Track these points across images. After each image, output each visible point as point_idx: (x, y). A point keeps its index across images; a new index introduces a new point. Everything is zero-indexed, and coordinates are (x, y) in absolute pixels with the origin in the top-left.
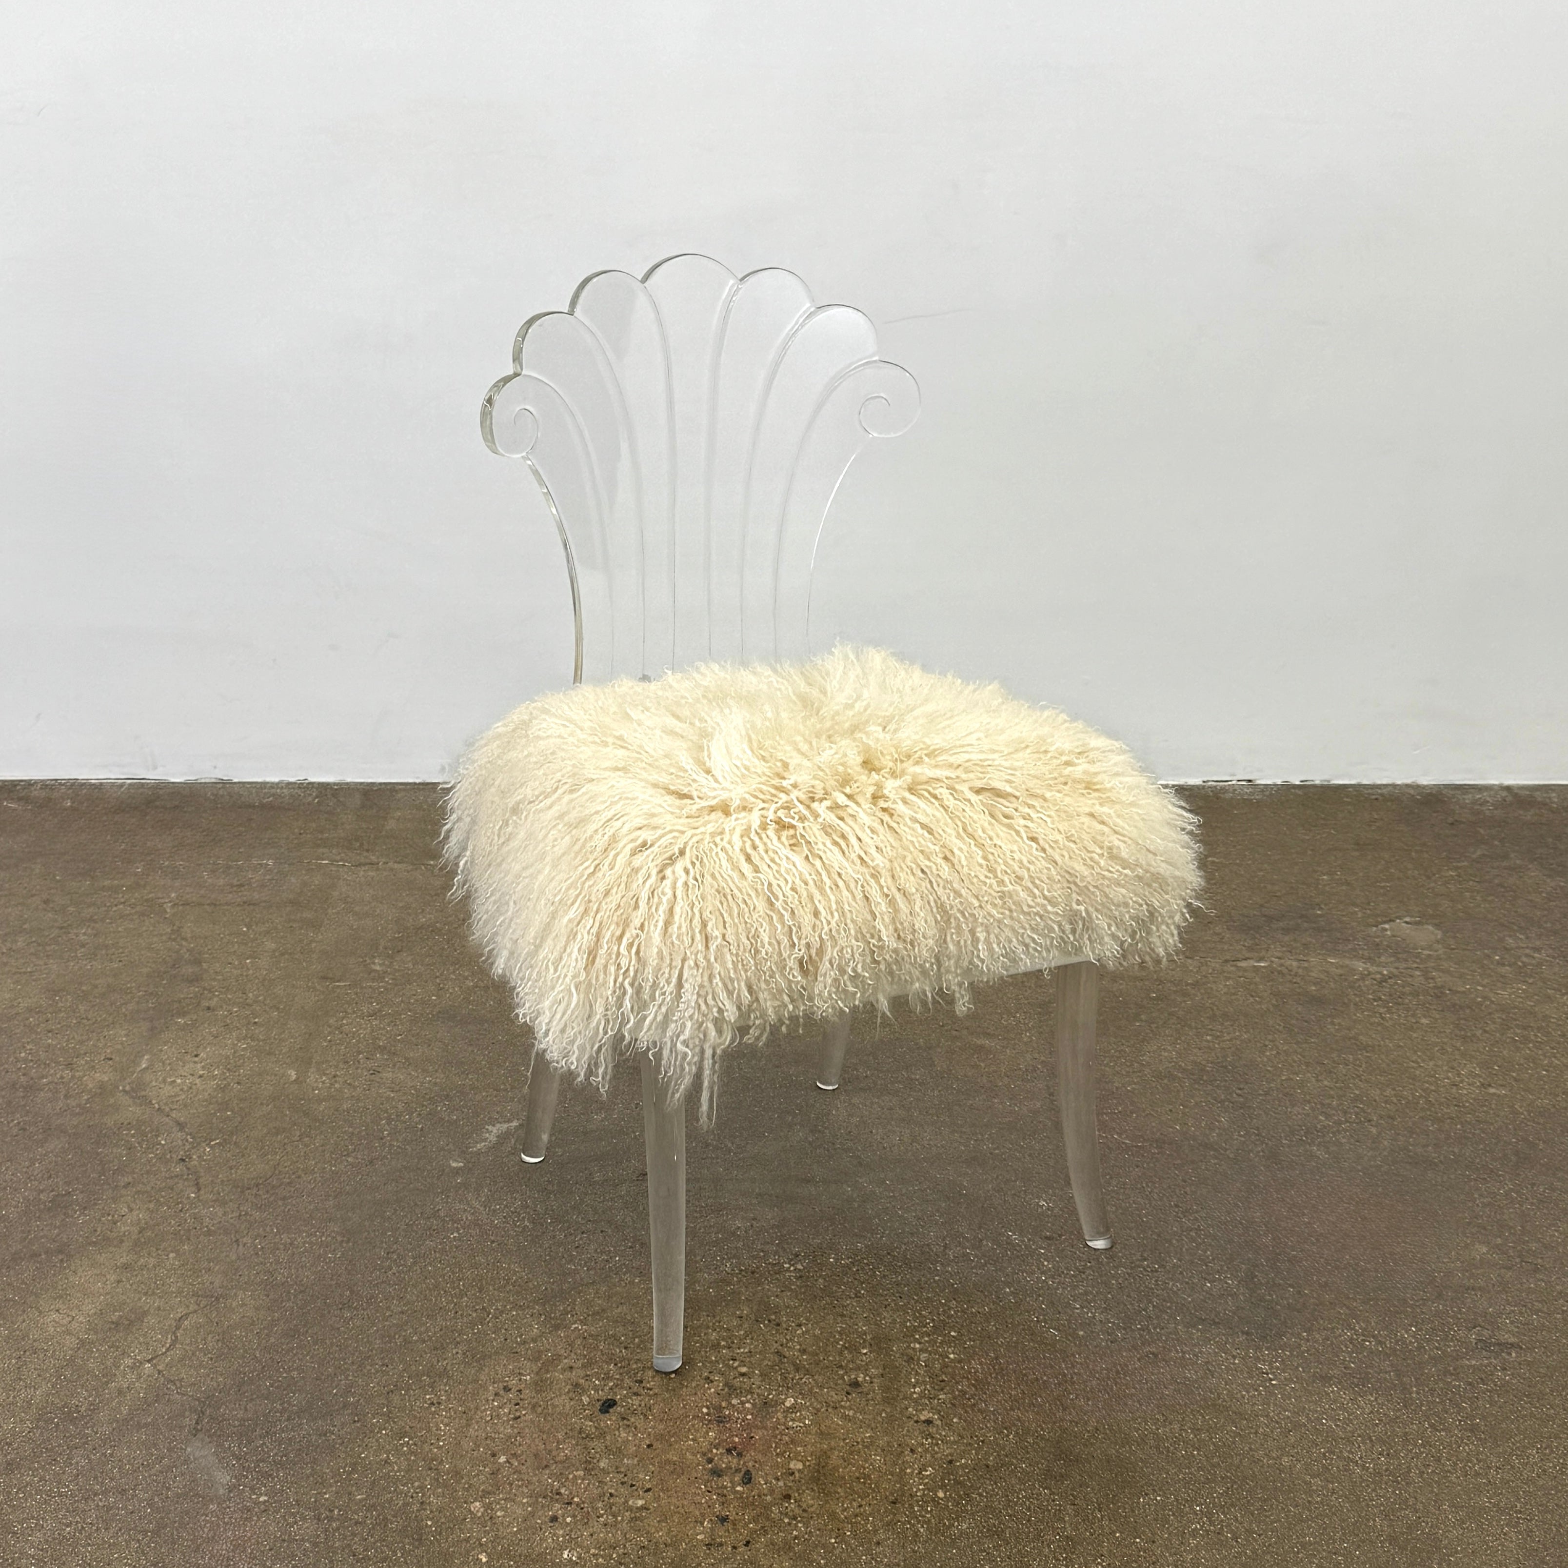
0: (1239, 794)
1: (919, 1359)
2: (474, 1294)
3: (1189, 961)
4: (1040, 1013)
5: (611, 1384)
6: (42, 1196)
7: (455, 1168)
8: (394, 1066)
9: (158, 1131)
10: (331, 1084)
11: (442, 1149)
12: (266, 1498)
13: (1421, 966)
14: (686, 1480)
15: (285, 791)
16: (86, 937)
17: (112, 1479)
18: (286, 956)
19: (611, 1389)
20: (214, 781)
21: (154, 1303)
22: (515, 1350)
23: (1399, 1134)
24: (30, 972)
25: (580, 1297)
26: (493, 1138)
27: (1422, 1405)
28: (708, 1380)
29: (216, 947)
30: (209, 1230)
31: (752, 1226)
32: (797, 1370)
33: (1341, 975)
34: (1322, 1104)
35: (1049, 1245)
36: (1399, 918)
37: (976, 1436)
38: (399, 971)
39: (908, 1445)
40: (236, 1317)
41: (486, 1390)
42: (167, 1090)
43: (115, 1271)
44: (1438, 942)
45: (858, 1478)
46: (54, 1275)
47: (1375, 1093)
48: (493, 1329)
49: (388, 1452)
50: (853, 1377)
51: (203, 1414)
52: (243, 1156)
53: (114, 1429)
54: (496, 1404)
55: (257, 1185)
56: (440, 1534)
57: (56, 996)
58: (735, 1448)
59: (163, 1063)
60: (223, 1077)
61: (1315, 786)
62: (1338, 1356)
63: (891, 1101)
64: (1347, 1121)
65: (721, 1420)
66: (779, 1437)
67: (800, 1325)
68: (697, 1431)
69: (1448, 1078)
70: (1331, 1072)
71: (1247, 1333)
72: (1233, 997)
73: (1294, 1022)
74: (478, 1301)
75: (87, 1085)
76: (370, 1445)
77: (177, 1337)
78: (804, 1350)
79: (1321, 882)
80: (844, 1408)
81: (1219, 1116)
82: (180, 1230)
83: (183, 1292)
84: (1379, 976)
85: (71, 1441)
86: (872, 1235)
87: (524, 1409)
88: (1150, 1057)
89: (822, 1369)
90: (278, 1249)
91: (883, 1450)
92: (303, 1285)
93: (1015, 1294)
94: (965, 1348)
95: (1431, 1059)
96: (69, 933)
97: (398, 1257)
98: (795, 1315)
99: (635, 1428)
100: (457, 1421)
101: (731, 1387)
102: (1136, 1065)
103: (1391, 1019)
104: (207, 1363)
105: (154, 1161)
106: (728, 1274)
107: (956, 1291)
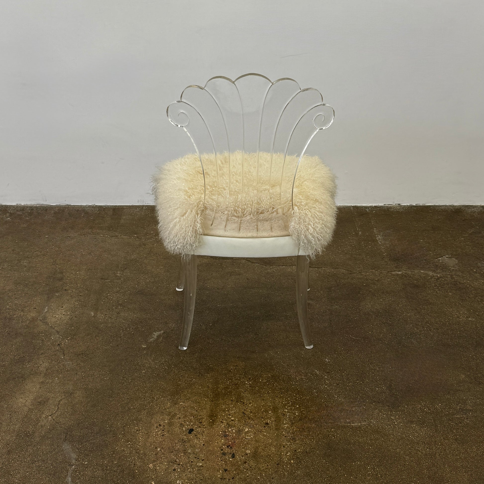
0: (395, 209)
1: (287, 415)
2: (150, 392)
3: (376, 272)
4: (328, 291)
5: (192, 424)
6: (15, 358)
7: (143, 348)
8: (124, 311)
9: (51, 334)
10: (105, 318)
11: (140, 341)
12: (87, 463)
13: (450, 274)
14: (215, 456)
15: (88, 209)
16: (26, 264)
17: (40, 456)
18: (90, 271)
19: (192, 425)
20: (65, 205)
21: (51, 395)
22: (162, 412)
23: (439, 335)
24: (9, 277)
25: (183, 393)
26: (155, 337)
27: (441, 431)
28: (222, 422)
29: (68, 267)
30: (68, 370)
31: (236, 368)
32: (249, 419)
33: (425, 277)
34: (416, 324)
36: (444, 255)
37: (304, 442)
38: (125, 276)
39: (282, 445)
40: (77, 400)
41: (154, 425)
42: (54, 320)
43: (39, 384)
44: (456, 264)
45: (267, 456)
46: (20, 386)
47: (433, 320)
48: (156, 405)
49: (124, 447)
50: (266, 421)
51: (67, 434)
52: (78, 343)
53: (40, 439)
54: (157, 430)
55: (82, 354)
56: (140, 475)
57: (17, 285)
58: (230, 445)
59: (52, 310)
60: (71, 315)
61: (420, 206)
62: (416, 414)
63: (280, 323)
64: (423, 330)
65: (226, 436)
66: (243, 442)
67: (250, 403)
68: (218, 440)
69: (456, 315)
70: (419, 313)
71: (389, 406)
72: (390, 285)
73: (408, 294)
74: (151, 395)
75: (28, 318)
76: (118, 445)
77: (59, 407)
78: (252, 412)
79: (420, 242)
80: (263, 432)
81: (383, 328)
82: (59, 370)
83: (60, 391)
84: (437, 277)
85: (27, 443)
86: (273, 371)
87: (165, 432)
88: (362, 307)
89: (257, 418)
90: (89, 376)
91: (275, 446)
92: (97, 389)
93: (317, 392)
94: (301, 411)
95: (451, 308)
96: (21, 262)
97: (126, 379)
98: (249, 400)
99: (199, 439)
100: (145, 436)
101: (229, 425)
102: (358, 310)
103: (440, 293)
104: (68, 416)
105: (50, 345)
106: (228, 385)
107: (299, 391)
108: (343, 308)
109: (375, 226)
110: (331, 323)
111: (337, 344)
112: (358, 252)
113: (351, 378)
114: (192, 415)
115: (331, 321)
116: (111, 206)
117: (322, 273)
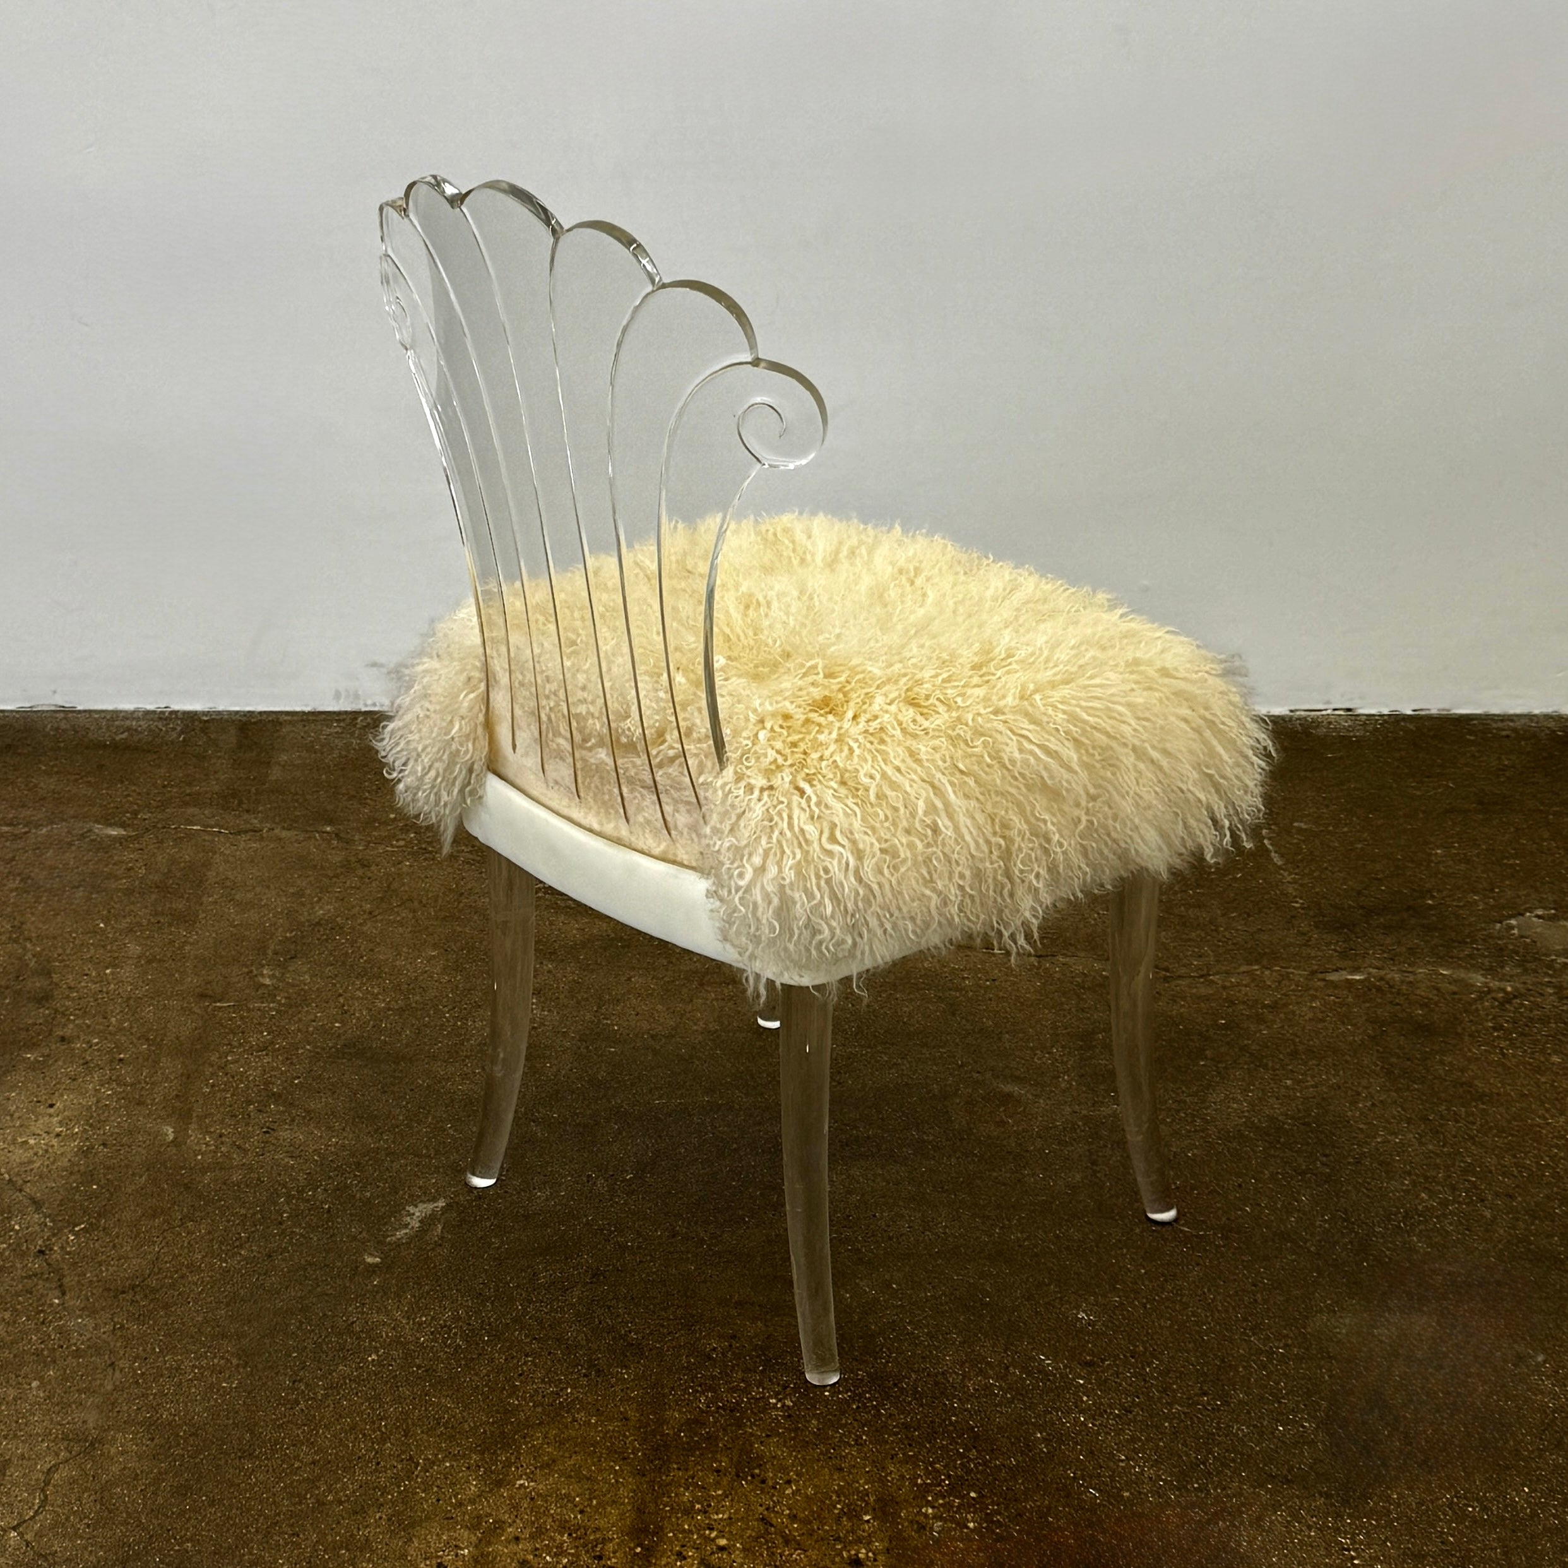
0: (1334, 730)
1: (932, 1529)
2: (399, 1439)
3: (1267, 972)
4: (1081, 1048)
5: (565, 1561)
7: (370, 1265)
8: (293, 1120)
9: (10, 1212)
10: (217, 1147)
11: (354, 1238)
13: (1554, 980)
15: (142, 723)
18: (154, 965)
20: (53, 708)
21: (17, 1448)
22: (449, 1515)
23: (1517, 1219)
25: (526, 1444)
26: (415, 1223)
28: (681, 1556)
29: (68, 952)
30: (78, 1350)
31: (731, 1346)
32: (787, 1542)
33: (1455, 993)
34: (1426, 1178)
35: (1090, 1373)
36: (1527, 910)
38: (293, 986)
40: (115, 1469)
42: (18, 1155)
47: (1491, 1161)
48: (423, 1487)
50: (853, 1552)
55: (133, 1287)
59: (12, 1116)
60: (85, 1136)
61: (1430, 718)
62: (1435, 1528)
63: (898, 1172)
64: (1454, 1201)
67: (789, 1482)
70: (1437, 1132)
71: (1328, 1496)
72: (1320, 1026)
73: (1394, 1060)
74: (404, 1448)
77: (46, 1497)
78: (795, 1516)
79: (1433, 858)
81: (1299, 1193)
82: (43, 1350)
83: (50, 1434)
84: (1501, 995)
86: (876, 1359)
88: (1216, 1110)
89: (816, 1541)
90: (162, 1376)
92: (194, 1425)
93: (1047, 1441)
94: (987, 1514)
97: (307, 1388)
98: (784, 1469)
101: (708, 1566)
102: (1198, 1122)
103: (1514, 1056)
104: (84, 1531)
105: (7, 1253)
106: (703, 1412)
107: (976, 1437)
110: (1094, 1173)
111: (1122, 1255)
113: (1180, 1387)
114: (563, 1526)
115: (1094, 1163)
116: (230, 713)
117: (1057, 976)
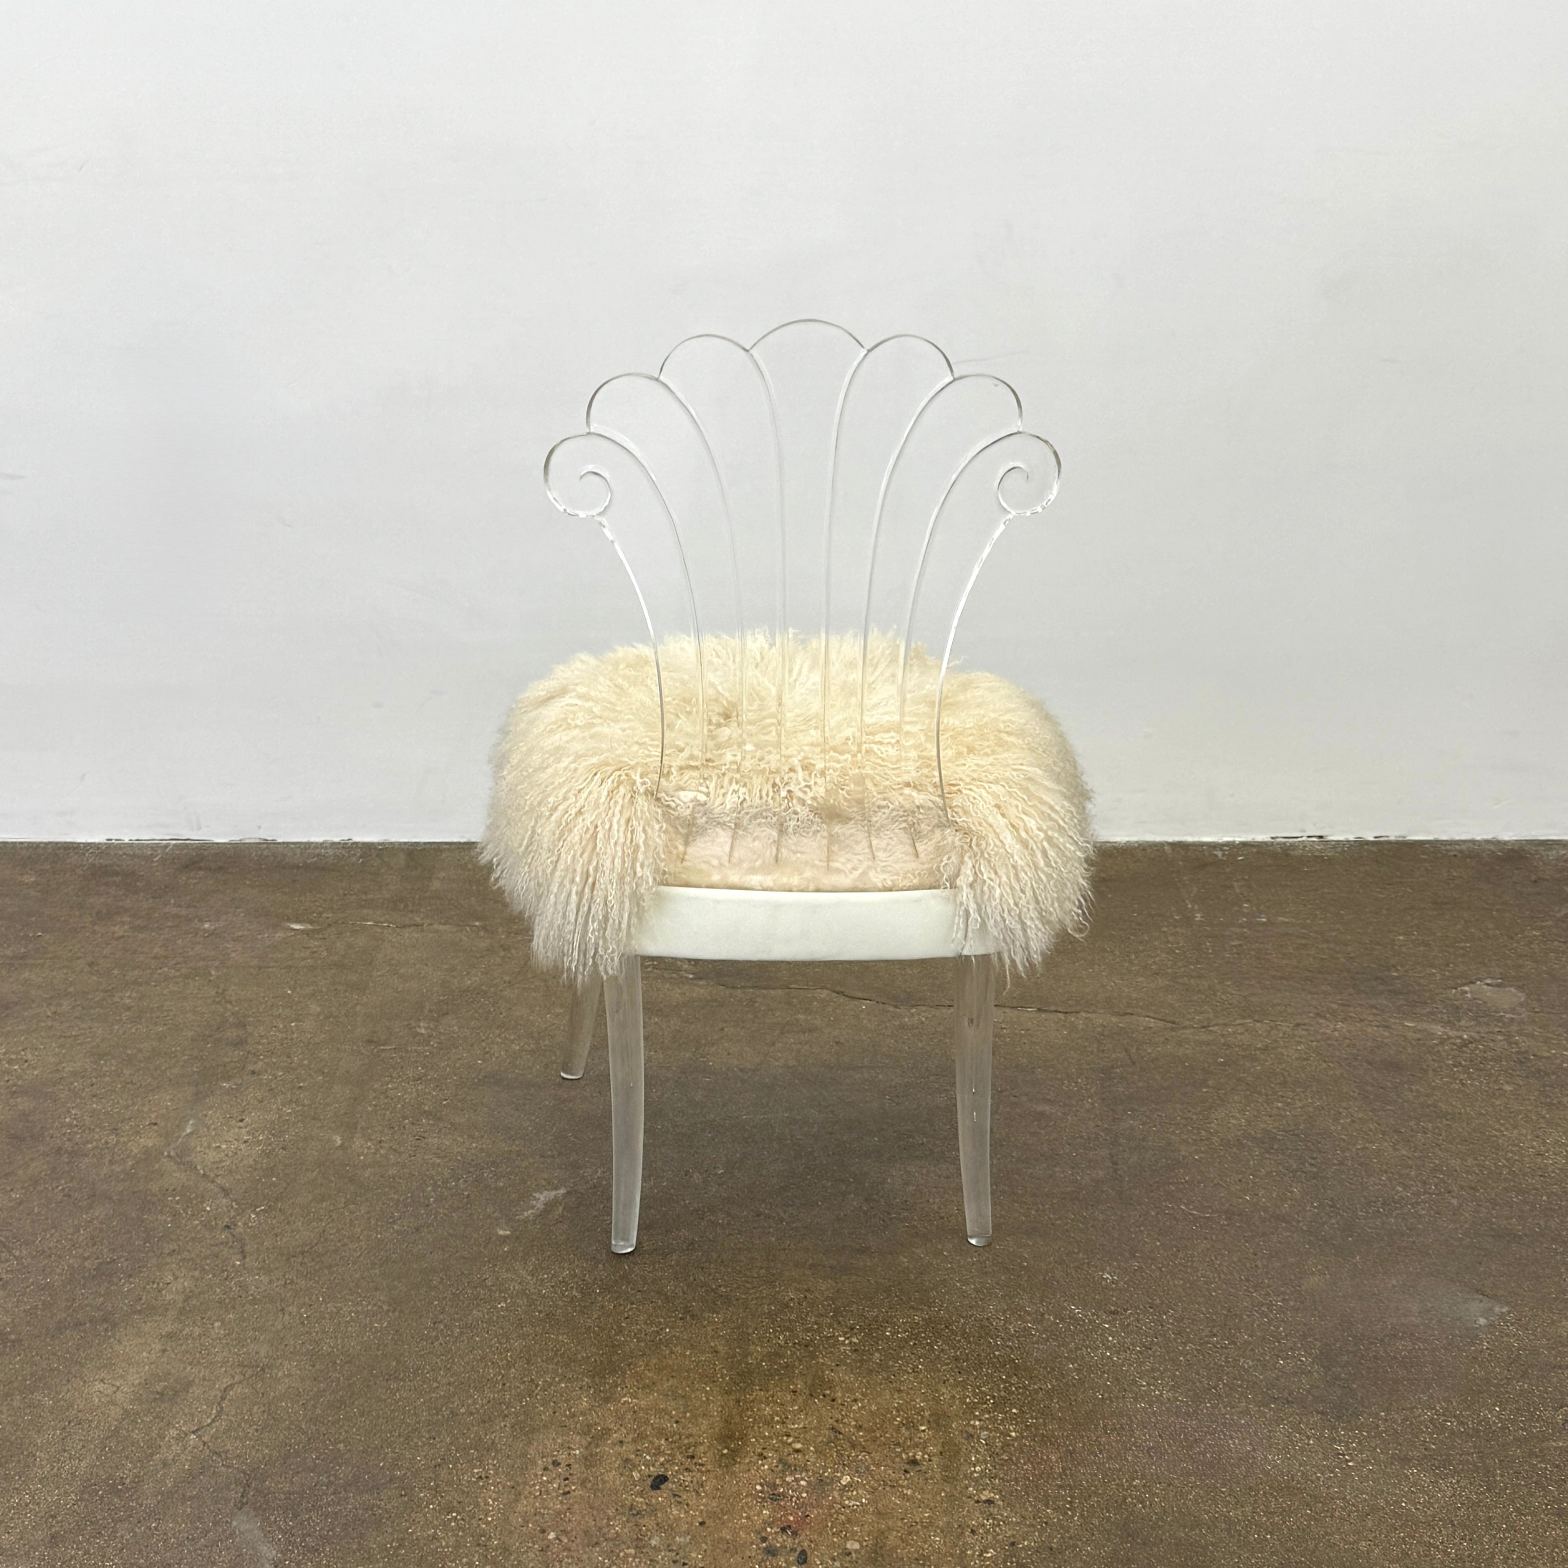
0: (1310, 851)
1: (979, 1437)
2: (522, 1366)
3: (1258, 1025)
4: (1102, 1079)
5: (662, 1459)
6: (86, 1264)
7: (501, 1236)
8: (440, 1130)
9: (203, 1197)
10: (377, 1150)
11: (489, 1217)
13: (1503, 1030)
14: (740, 1559)
15: (329, 851)
16: (131, 1000)
17: (156, 1553)
18: (331, 1020)
19: (662, 1464)
20: (258, 841)
21: (199, 1372)
22: (564, 1424)
23: (1480, 1206)
24: (75, 1036)
25: (630, 1370)
26: (540, 1206)
27: (1507, 1488)
28: (762, 1456)
29: (261, 1010)
30: (254, 1299)
31: (806, 1297)
32: (853, 1446)
33: (1419, 1040)
34: (1400, 1174)
35: (1114, 1320)
36: (1480, 980)
37: (1040, 1517)
38: (444, 1034)
39: (968, 1526)
40: (281, 1388)
41: (534, 1463)
42: (212, 1156)
43: (160, 1340)
44: (1521, 1005)
45: (917, 1559)
46: (99, 1344)
47: (1455, 1163)
48: (542, 1402)
49: (435, 1528)
50: (911, 1454)
51: (249, 1487)
52: (288, 1223)
53: (158, 1502)
54: (545, 1478)
55: (302, 1253)
57: (101, 1060)
58: (790, 1527)
59: (208, 1128)
60: (268, 1142)
61: (1389, 843)
62: (1417, 1438)
63: (948, 1169)
64: (1425, 1193)
65: (775, 1498)
66: (835, 1516)
67: (855, 1400)
68: (750, 1508)
69: (1533, 1147)
70: (1409, 1141)
71: (1322, 1413)
72: (1305, 1063)
73: (1369, 1088)
74: (526, 1373)
75: (132, 1150)
76: (417, 1520)
77: (222, 1408)
78: (861, 1427)
79: (1397, 942)
80: (902, 1487)
81: (1291, 1186)
82: (225, 1299)
83: (228, 1361)
84: (1459, 1041)
85: (116, 1514)
87: (574, 1484)
88: (1218, 1125)
89: (879, 1446)
90: (324, 1318)
91: (942, 1532)
92: (349, 1355)
93: (1078, 1371)
94: (1027, 1426)
95: (1515, 1127)
96: (114, 996)
97: (445, 1327)
99: (687, 1505)
100: (505, 1496)
101: (785, 1464)
102: (1203, 1133)
103: (1471, 1085)
104: (253, 1435)
105: (199, 1228)
106: (782, 1347)
107: (1017, 1367)
108: (1155, 1126)
109: (1245, 897)
110: (1115, 1171)
111: (1140, 1231)
112: (1193, 970)
113: (1192, 1331)
114: (661, 1433)
115: (1115, 1163)
116: (400, 843)
117: (1080, 1027)
